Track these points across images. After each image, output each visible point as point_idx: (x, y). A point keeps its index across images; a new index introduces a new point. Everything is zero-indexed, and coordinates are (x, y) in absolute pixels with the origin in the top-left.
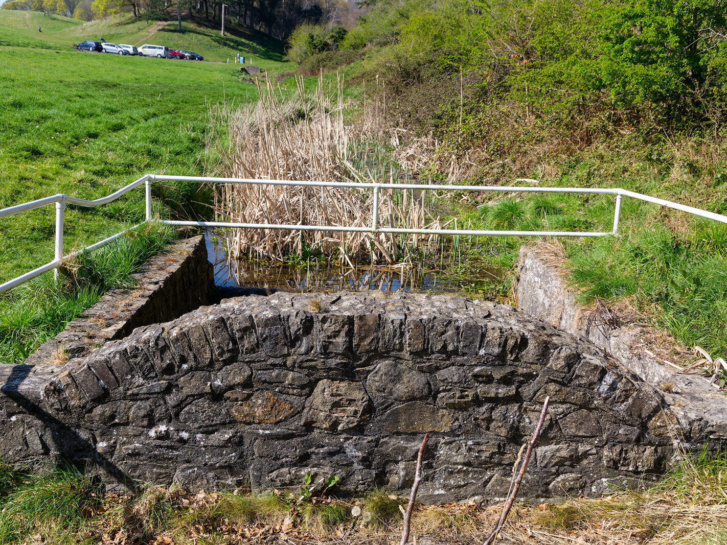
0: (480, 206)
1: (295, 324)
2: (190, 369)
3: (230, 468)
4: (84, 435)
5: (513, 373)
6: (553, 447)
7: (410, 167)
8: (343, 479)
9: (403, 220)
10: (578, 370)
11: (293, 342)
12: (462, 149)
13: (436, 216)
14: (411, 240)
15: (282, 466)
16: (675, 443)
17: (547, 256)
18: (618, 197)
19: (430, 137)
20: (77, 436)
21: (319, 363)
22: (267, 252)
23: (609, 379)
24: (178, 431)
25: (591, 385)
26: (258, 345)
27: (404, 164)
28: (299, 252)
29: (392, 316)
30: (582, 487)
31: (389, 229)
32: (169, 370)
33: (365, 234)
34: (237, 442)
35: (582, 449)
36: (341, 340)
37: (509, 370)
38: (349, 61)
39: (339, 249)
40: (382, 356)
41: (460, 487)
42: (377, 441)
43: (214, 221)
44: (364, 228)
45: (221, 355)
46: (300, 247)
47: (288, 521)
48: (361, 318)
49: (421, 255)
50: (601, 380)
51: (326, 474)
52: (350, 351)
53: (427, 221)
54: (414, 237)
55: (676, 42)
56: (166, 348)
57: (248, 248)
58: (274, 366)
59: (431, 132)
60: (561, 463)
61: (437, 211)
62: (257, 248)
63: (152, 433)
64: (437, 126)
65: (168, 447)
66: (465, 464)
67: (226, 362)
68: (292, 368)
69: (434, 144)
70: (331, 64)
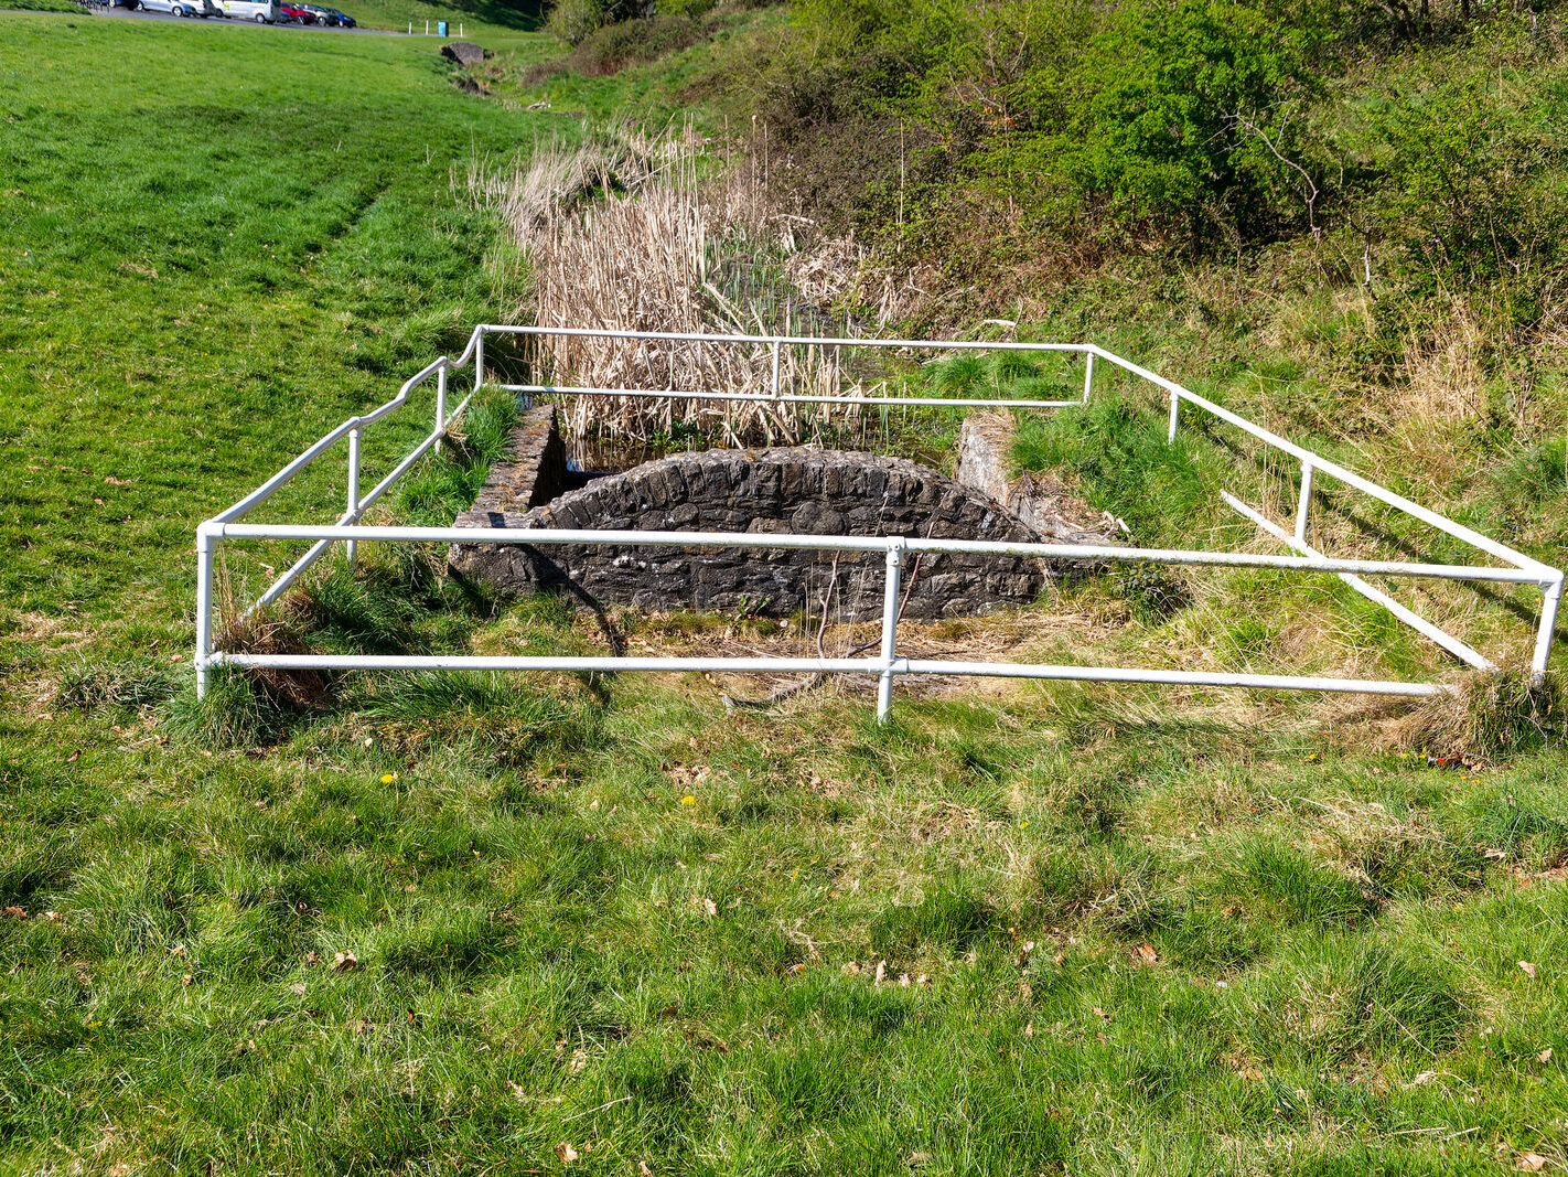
0: (928, 362)
1: (735, 471)
2: (647, 510)
3: (679, 593)
4: (559, 564)
5: (911, 512)
6: (946, 575)
7: (815, 293)
8: (772, 602)
9: (809, 386)
10: (964, 509)
11: (733, 486)
12: (902, 265)
13: (858, 377)
14: (821, 414)
15: (722, 591)
16: (1045, 572)
17: (994, 431)
18: (1090, 356)
19: (849, 239)
20: (554, 566)
21: (754, 504)
22: (624, 429)
23: (989, 517)
24: (637, 560)
25: (974, 523)
26: (704, 488)
27: (804, 285)
28: (668, 428)
29: (813, 465)
30: (969, 610)
31: (791, 397)
32: (632, 509)
33: (757, 403)
34: (685, 571)
35: (969, 577)
36: (771, 484)
37: (907, 509)
38: (681, 43)
39: (721, 426)
40: (804, 498)
41: (868, 609)
42: (800, 569)
43: (531, 384)
44: (757, 395)
45: (674, 496)
46: (669, 421)
47: (729, 632)
48: (789, 466)
49: (835, 433)
50: (982, 518)
51: (758, 598)
52: (778, 494)
53: (845, 386)
54: (826, 408)
55: (1192, 134)
56: (630, 491)
57: (597, 423)
58: (717, 505)
59: (852, 231)
60: (952, 589)
61: (859, 369)
62: (610, 424)
63: (616, 563)
64: (861, 220)
65: (629, 575)
66: (872, 590)
67: (679, 503)
68: (732, 508)
69: (856, 251)
70: (642, 49)
